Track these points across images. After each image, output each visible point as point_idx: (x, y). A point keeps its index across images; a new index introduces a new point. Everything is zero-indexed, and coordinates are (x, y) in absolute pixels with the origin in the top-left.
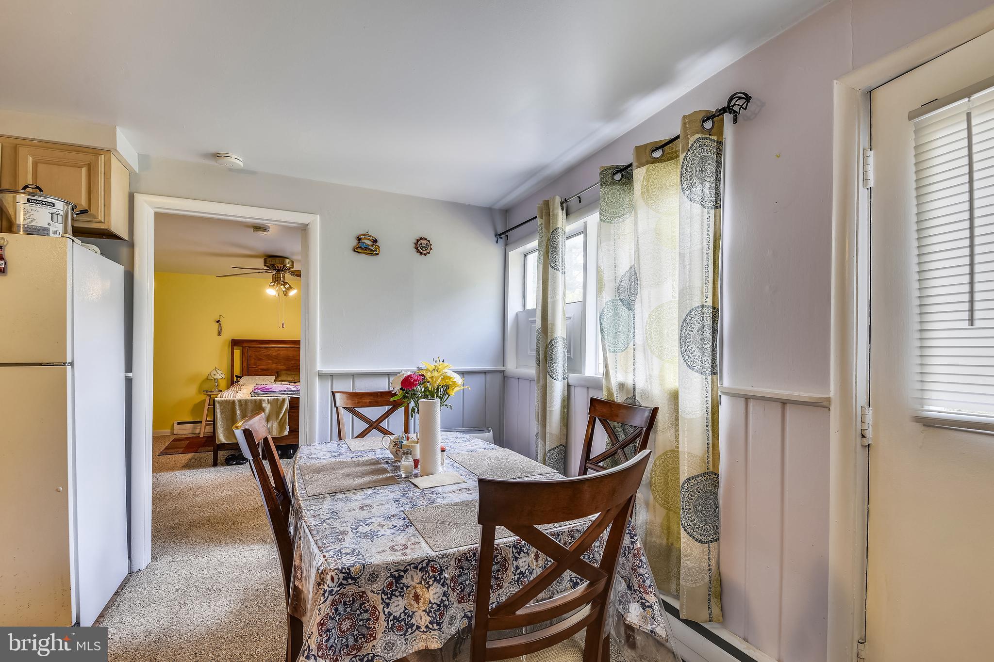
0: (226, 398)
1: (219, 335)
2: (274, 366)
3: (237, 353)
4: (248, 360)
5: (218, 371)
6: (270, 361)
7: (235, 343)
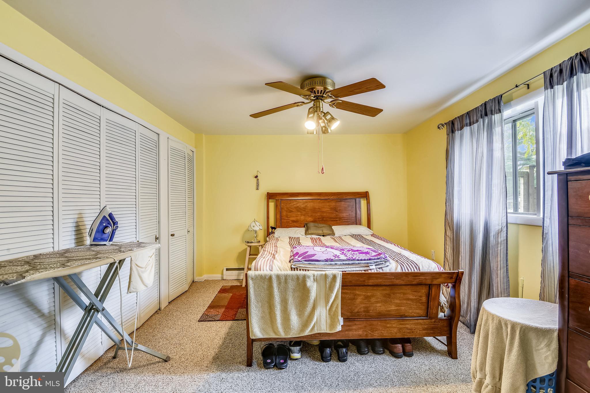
1: (257, 189)
2: (302, 218)
3: (272, 205)
4: (281, 213)
5: (256, 222)
6: (299, 213)
7: (270, 196)
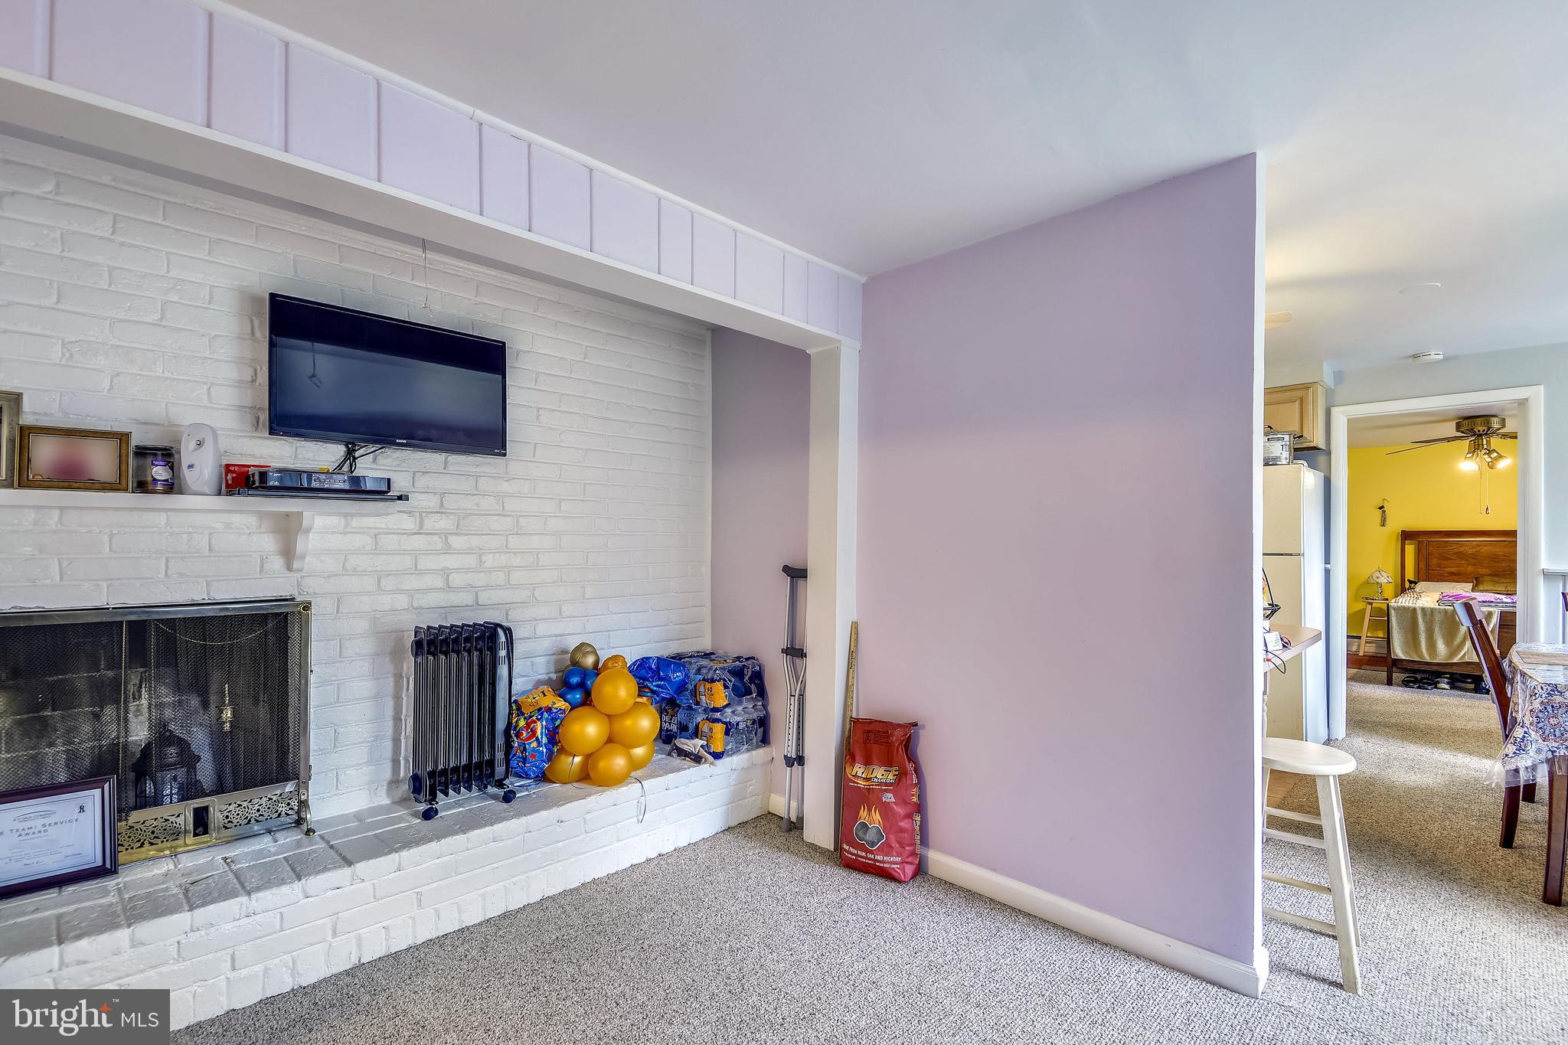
0: (1403, 604)
1: (1383, 526)
2: (1470, 569)
3: (1410, 549)
4: (1427, 559)
5: (1382, 572)
6: (1463, 562)
7: (1406, 536)
